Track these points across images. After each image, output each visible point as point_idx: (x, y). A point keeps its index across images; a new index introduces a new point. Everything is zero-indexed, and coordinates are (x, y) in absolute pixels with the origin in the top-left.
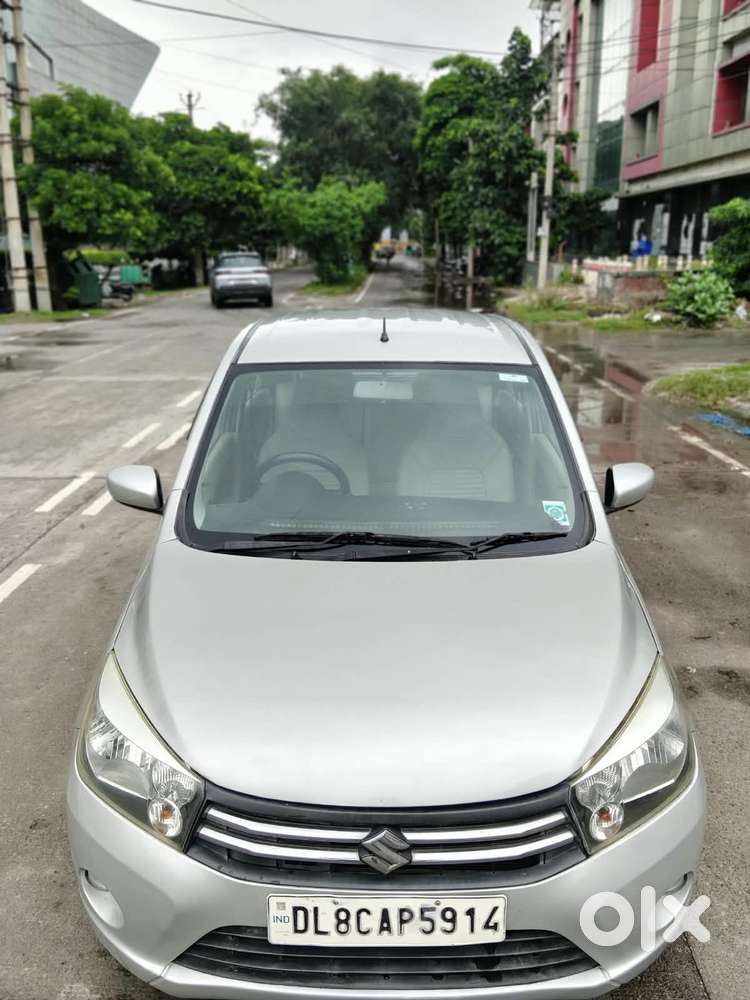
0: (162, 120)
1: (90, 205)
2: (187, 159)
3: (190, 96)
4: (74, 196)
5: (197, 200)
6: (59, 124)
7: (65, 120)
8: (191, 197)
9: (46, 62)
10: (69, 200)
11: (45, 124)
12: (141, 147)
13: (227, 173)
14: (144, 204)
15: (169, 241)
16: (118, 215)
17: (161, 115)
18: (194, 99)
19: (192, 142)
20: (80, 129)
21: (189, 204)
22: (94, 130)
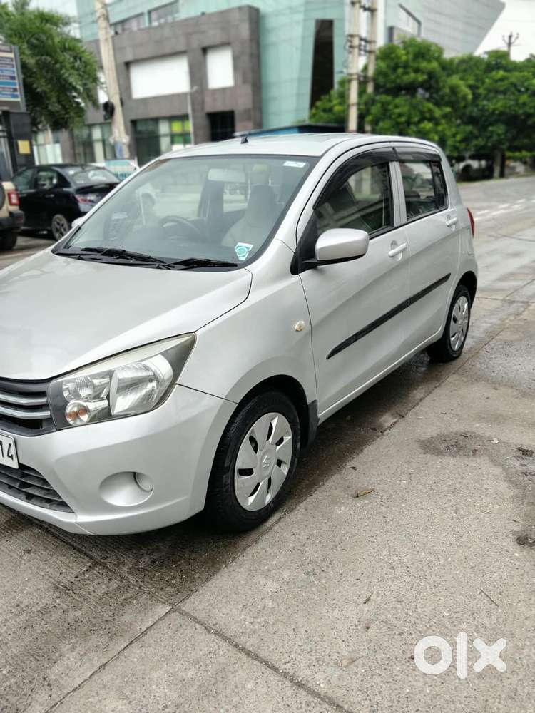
0: (486, 56)
1: (403, 119)
2: (499, 83)
3: (510, 37)
4: (393, 113)
5: (502, 113)
6: (392, 64)
7: (396, 61)
8: (497, 112)
9: (416, 24)
10: (390, 117)
11: (383, 65)
12: (449, 75)
13: (529, 92)
14: (445, 116)
15: (476, 146)
16: (422, 125)
17: (486, 53)
18: (513, 39)
19: (506, 70)
20: (406, 66)
21: (495, 117)
22: (415, 65)
